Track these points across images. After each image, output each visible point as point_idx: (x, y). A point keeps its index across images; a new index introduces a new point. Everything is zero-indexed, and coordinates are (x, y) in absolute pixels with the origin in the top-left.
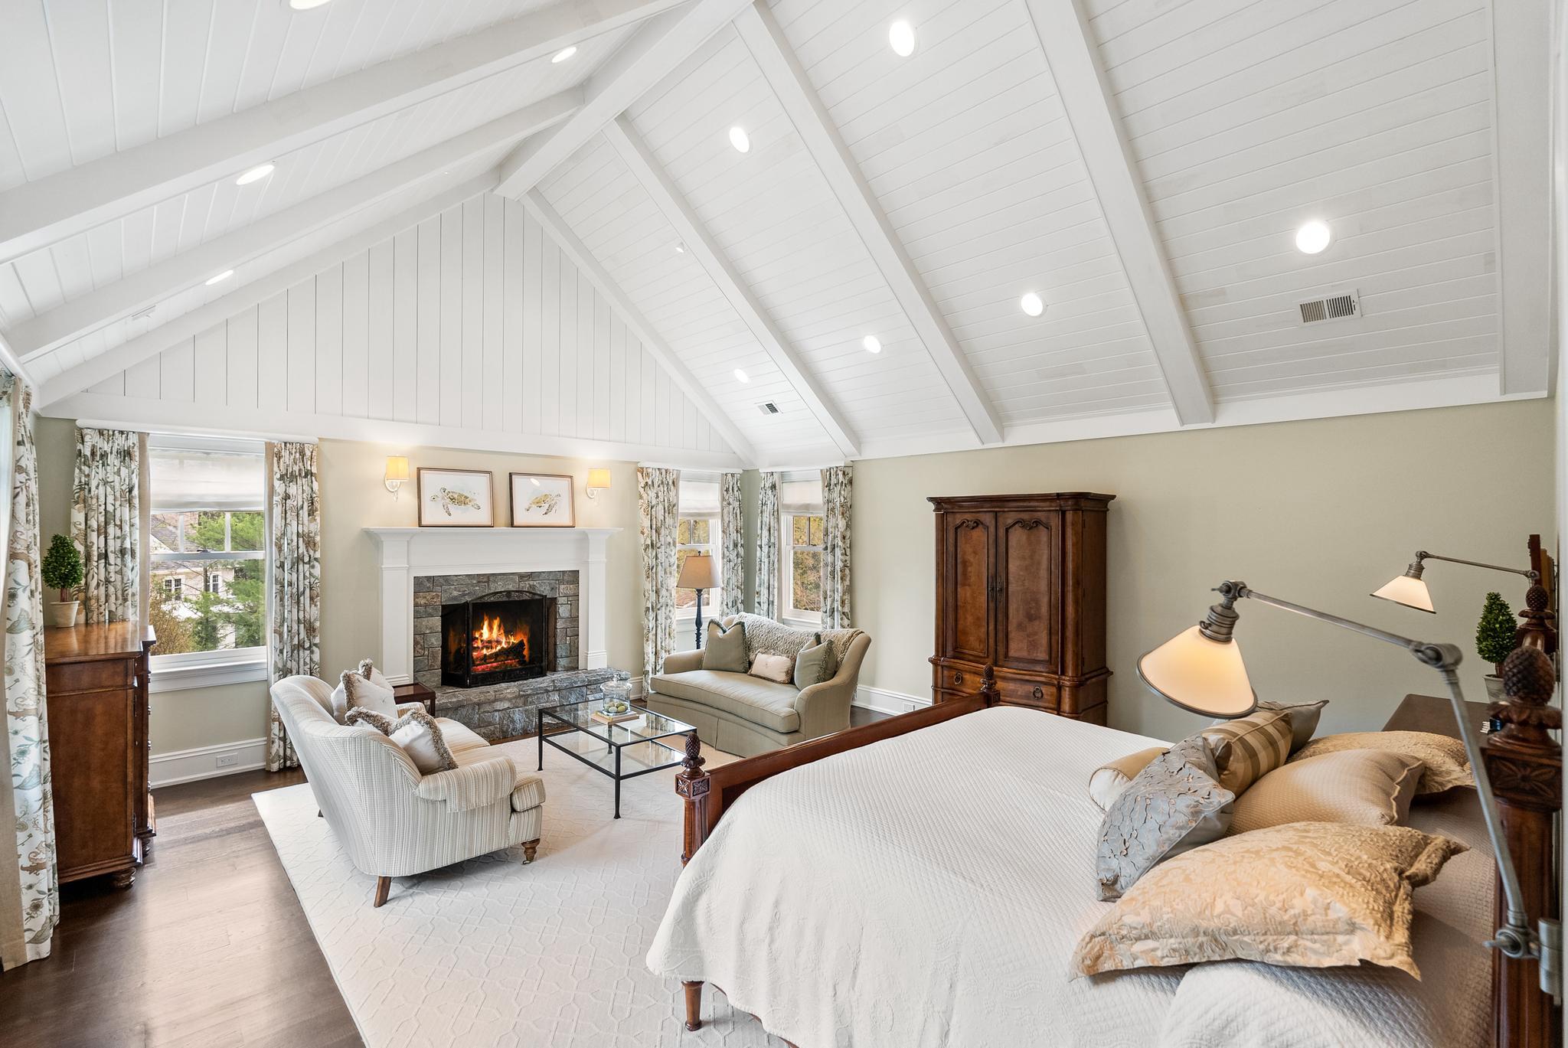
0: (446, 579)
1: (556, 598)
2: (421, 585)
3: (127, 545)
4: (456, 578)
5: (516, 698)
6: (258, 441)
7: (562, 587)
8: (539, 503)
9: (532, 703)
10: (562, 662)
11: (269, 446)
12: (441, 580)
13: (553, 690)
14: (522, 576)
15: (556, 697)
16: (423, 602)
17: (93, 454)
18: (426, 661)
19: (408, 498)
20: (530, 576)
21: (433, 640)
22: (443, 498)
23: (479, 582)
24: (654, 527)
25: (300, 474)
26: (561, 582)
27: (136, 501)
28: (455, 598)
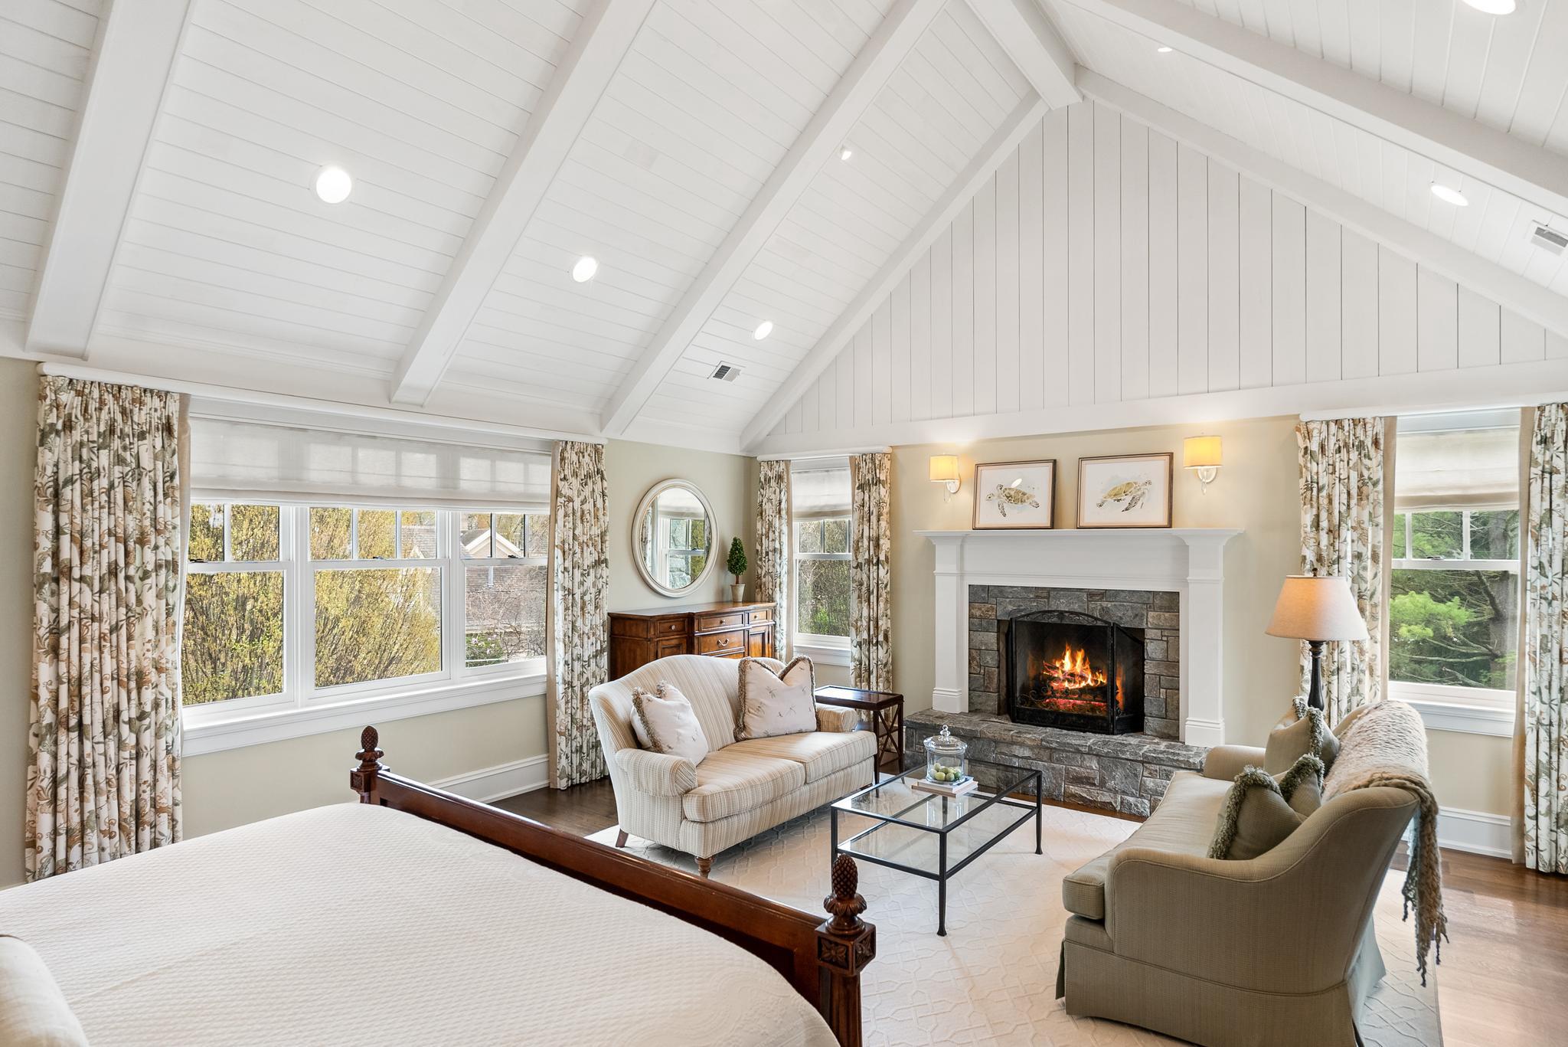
0: (1001, 589)
1: (1143, 630)
2: (979, 595)
3: (777, 546)
4: (1009, 590)
5: (1037, 747)
6: (844, 456)
7: (1151, 614)
8: (1116, 496)
9: (1059, 761)
10: (1151, 723)
11: (852, 459)
12: (996, 591)
13: (1088, 754)
14: (1092, 594)
15: (1094, 765)
16: (978, 613)
17: (765, 480)
18: (982, 681)
19: (966, 497)
20: (1103, 594)
21: (989, 658)
22: (999, 497)
23: (1037, 597)
25: (873, 482)
26: (1151, 607)
27: (783, 513)
28: (1010, 613)
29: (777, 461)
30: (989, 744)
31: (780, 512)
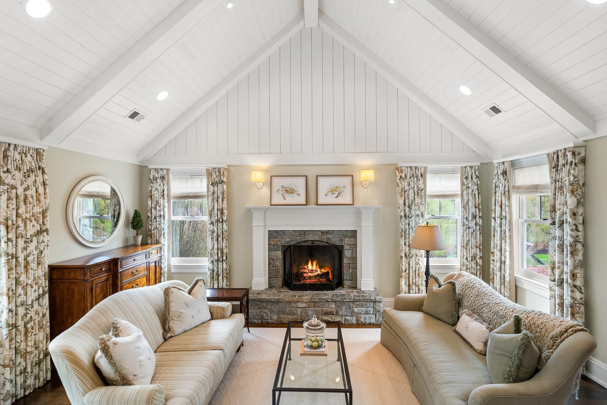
0: (283, 232)
1: (343, 246)
2: (272, 235)
3: (162, 214)
4: (287, 232)
5: (309, 302)
6: (203, 168)
7: (346, 239)
8: (332, 191)
9: (318, 307)
10: (347, 283)
11: (208, 170)
12: (281, 233)
13: (331, 302)
14: (323, 232)
15: (334, 306)
16: (273, 243)
17: (153, 179)
18: (275, 273)
19: (266, 191)
20: (327, 232)
21: (278, 263)
22: (282, 191)
23: (300, 234)
24: (407, 204)
25: (219, 182)
26: (346, 236)
27: (166, 196)
28: (288, 242)
29: (161, 169)
30: (286, 304)
31: (163, 196)
